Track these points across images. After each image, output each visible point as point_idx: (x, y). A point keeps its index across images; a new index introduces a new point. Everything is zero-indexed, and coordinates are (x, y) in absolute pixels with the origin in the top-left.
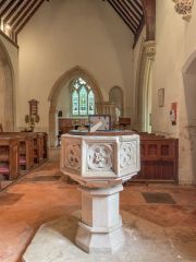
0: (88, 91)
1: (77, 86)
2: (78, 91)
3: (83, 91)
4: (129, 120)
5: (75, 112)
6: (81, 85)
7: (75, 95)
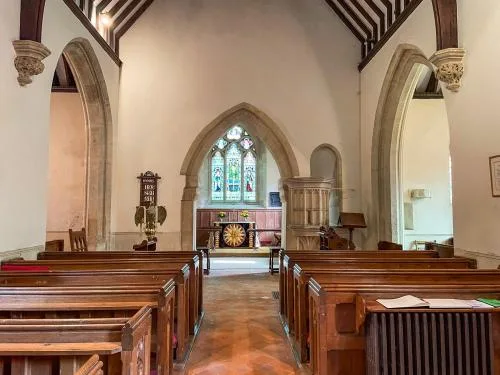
0: (244, 153)
1: (221, 144)
2: (224, 153)
3: (234, 153)
4: (361, 216)
5: (216, 195)
6: (229, 143)
7: (217, 161)
